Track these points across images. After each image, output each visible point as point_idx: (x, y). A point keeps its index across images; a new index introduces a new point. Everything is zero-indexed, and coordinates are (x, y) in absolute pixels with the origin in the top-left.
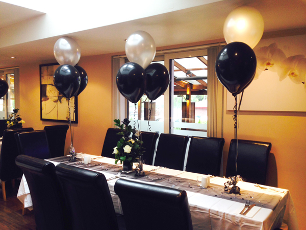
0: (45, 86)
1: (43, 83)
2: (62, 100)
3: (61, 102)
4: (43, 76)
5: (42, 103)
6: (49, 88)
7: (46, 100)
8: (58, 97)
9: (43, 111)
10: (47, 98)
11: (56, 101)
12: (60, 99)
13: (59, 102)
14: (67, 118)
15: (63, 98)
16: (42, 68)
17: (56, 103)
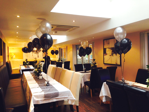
0: (106, 49)
1: (105, 47)
2: (113, 55)
3: (113, 56)
4: (105, 45)
5: (104, 56)
6: (107, 50)
7: (106, 55)
8: (112, 54)
9: (104, 60)
10: (106, 54)
11: (111, 56)
12: (112, 55)
13: (112, 56)
14: (116, 63)
15: (114, 54)
16: (104, 41)
17: (110, 56)
